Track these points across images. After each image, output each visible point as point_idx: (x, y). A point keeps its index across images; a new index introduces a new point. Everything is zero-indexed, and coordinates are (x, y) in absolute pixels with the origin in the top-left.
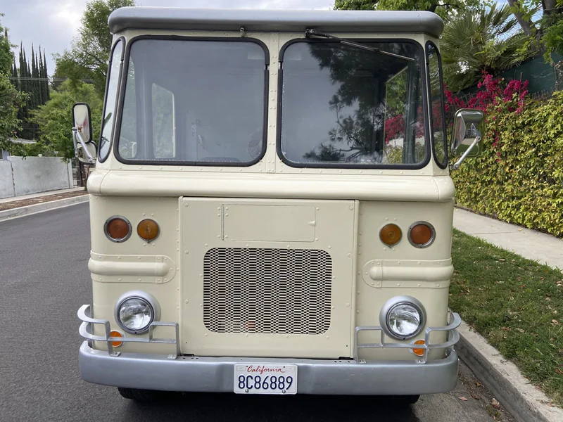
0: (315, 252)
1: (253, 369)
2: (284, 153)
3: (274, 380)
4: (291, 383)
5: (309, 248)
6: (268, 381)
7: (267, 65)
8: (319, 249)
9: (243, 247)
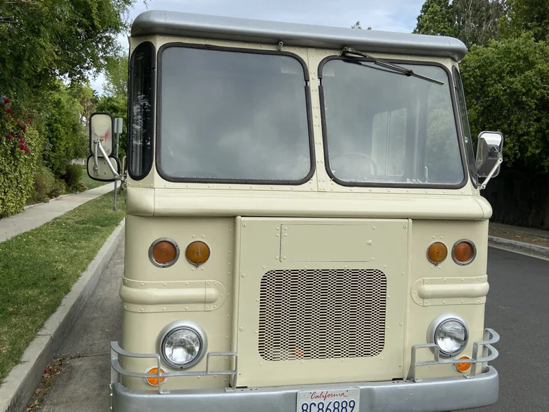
0: (370, 272)
1: (316, 395)
2: (333, 172)
3: (336, 406)
4: (353, 407)
5: (365, 268)
6: (331, 407)
7: (307, 80)
8: (375, 268)
9: (300, 268)
